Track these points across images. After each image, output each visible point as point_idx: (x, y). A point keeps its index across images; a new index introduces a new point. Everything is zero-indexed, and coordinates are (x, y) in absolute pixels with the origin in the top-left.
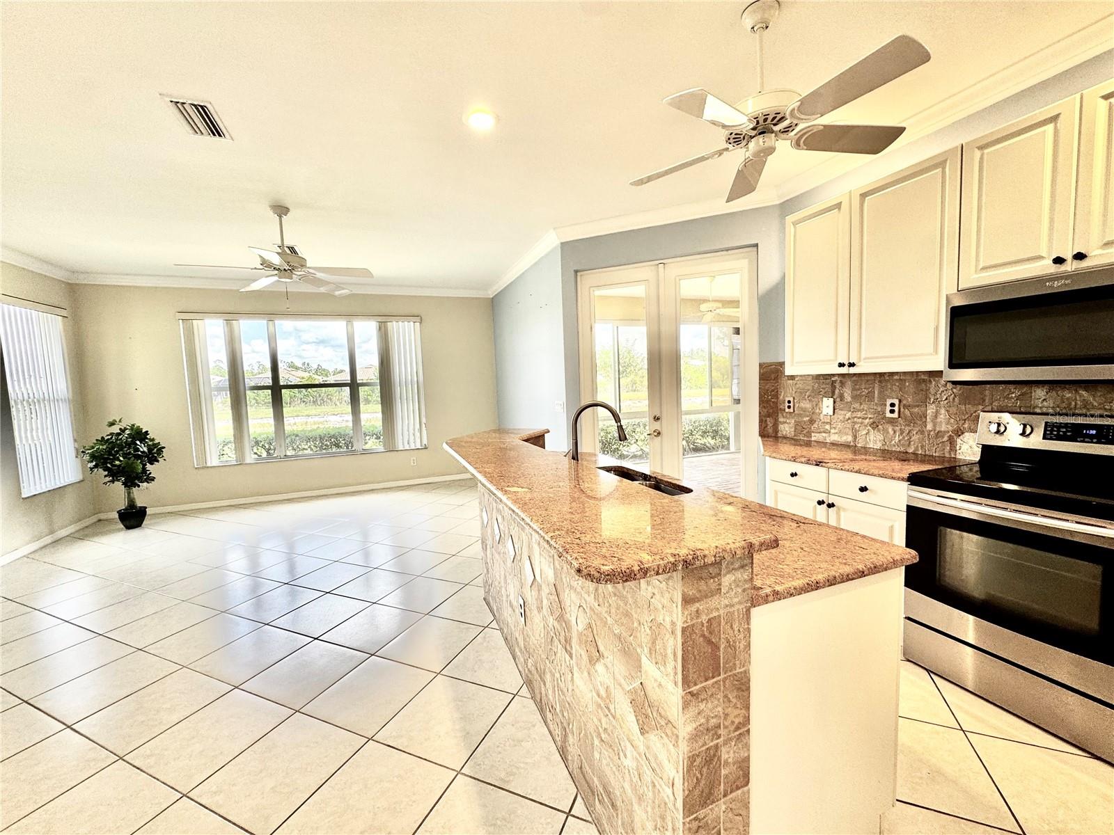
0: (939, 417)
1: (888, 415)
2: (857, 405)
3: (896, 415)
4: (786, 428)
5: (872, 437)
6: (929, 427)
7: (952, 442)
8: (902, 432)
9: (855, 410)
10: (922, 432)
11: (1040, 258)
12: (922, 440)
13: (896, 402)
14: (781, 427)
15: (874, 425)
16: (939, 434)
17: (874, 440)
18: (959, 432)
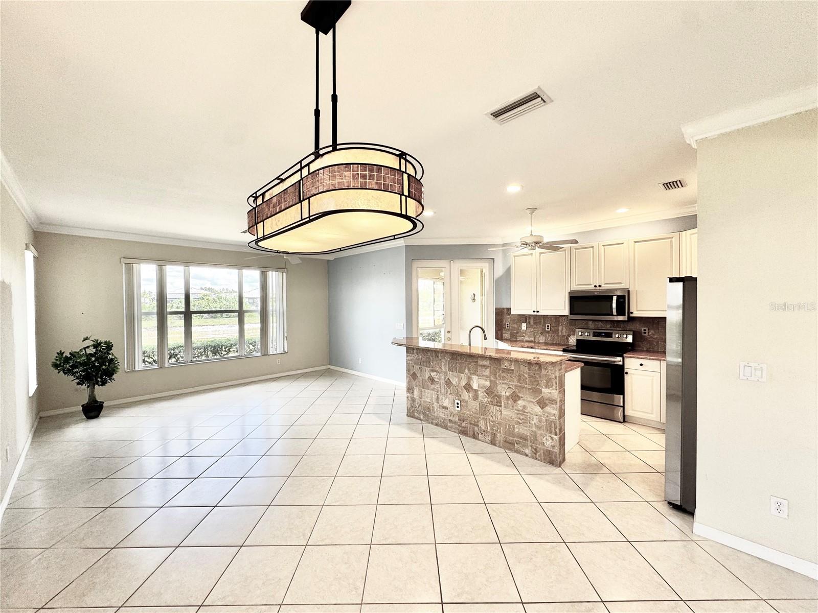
0: (563, 330)
1: (547, 330)
2: (535, 326)
3: (549, 330)
4: (506, 335)
5: (541, 338)
6: (560, 334)
7: (567, 339)
8: (551, 336)
9: (535, 328)
10: (558, 336)
11: (591, 284)
12: (558, 339)
13: (549, 325)
14: (504, 335)
15: (542, 334)
16: (563, 336)
17: (542, 339)
18: (569, 336)
